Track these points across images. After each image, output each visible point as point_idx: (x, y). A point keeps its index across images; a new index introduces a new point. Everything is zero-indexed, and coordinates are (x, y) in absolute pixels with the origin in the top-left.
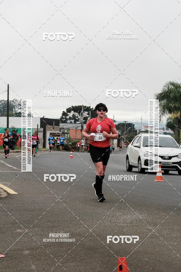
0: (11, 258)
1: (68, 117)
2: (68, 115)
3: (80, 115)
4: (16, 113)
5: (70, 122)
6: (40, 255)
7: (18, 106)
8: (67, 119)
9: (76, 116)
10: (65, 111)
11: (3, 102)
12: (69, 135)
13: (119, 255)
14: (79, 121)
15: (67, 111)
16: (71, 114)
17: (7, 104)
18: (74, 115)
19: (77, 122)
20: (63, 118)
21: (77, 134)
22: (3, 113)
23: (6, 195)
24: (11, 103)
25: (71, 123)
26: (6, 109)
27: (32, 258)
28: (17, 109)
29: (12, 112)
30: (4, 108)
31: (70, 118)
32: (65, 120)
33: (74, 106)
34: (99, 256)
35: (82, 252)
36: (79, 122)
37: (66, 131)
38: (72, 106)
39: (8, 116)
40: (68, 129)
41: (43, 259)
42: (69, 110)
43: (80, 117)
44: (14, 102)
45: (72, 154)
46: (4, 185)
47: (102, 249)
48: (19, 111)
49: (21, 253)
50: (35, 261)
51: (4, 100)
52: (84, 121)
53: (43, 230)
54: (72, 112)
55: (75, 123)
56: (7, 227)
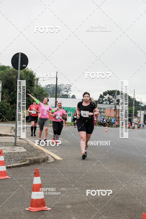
0: (56, 211)
1: (104, 99)
2: (104, 97)
3: (114, 98)
4: (63, 95)
5: (105, 103)
6: (80, 209)
7: (64, 89)
8: (103, 101)
9: (111, 98)
10: (102, 94)
11: (52, 86)
12: (104, 113)
13: (143, 211)
14: (113, 102)
15: (103, 94)
16: (106, 97)
17: (55, 88)
18: (108, 98)
19: (111, 104)
20: (100, 100)
21: (111, 112)
22: (52, 95)
23: (53, 161)
24: (58, 87)
25: (107, 104)
26: (55, 92)
27: (73, 211)
28: (63, 92)
29: (59, 94)
30: (53, 90)
31: (106, 100)
32: (101, 101)
33: (109, 91)
34: (127, 211)
35: (114, 208)
36: (113, 104)
37: (102, 110)
38: (108, 91)
39: (56, 97)
40: (104, 109)
41: (82, 212)
42: (105, 94)
43: (113, 100)
44: (61, 86)
45: (106, 129)
46: (52, 152)
47: (129, 206)
48: (66, 93)
49: (64, 207)
50: (75, 214)
51: (53, 85)
52: (117, 102)
53: (82, 189)
54: (108, 95)
55: (110, 104)
56: (53, 185)
